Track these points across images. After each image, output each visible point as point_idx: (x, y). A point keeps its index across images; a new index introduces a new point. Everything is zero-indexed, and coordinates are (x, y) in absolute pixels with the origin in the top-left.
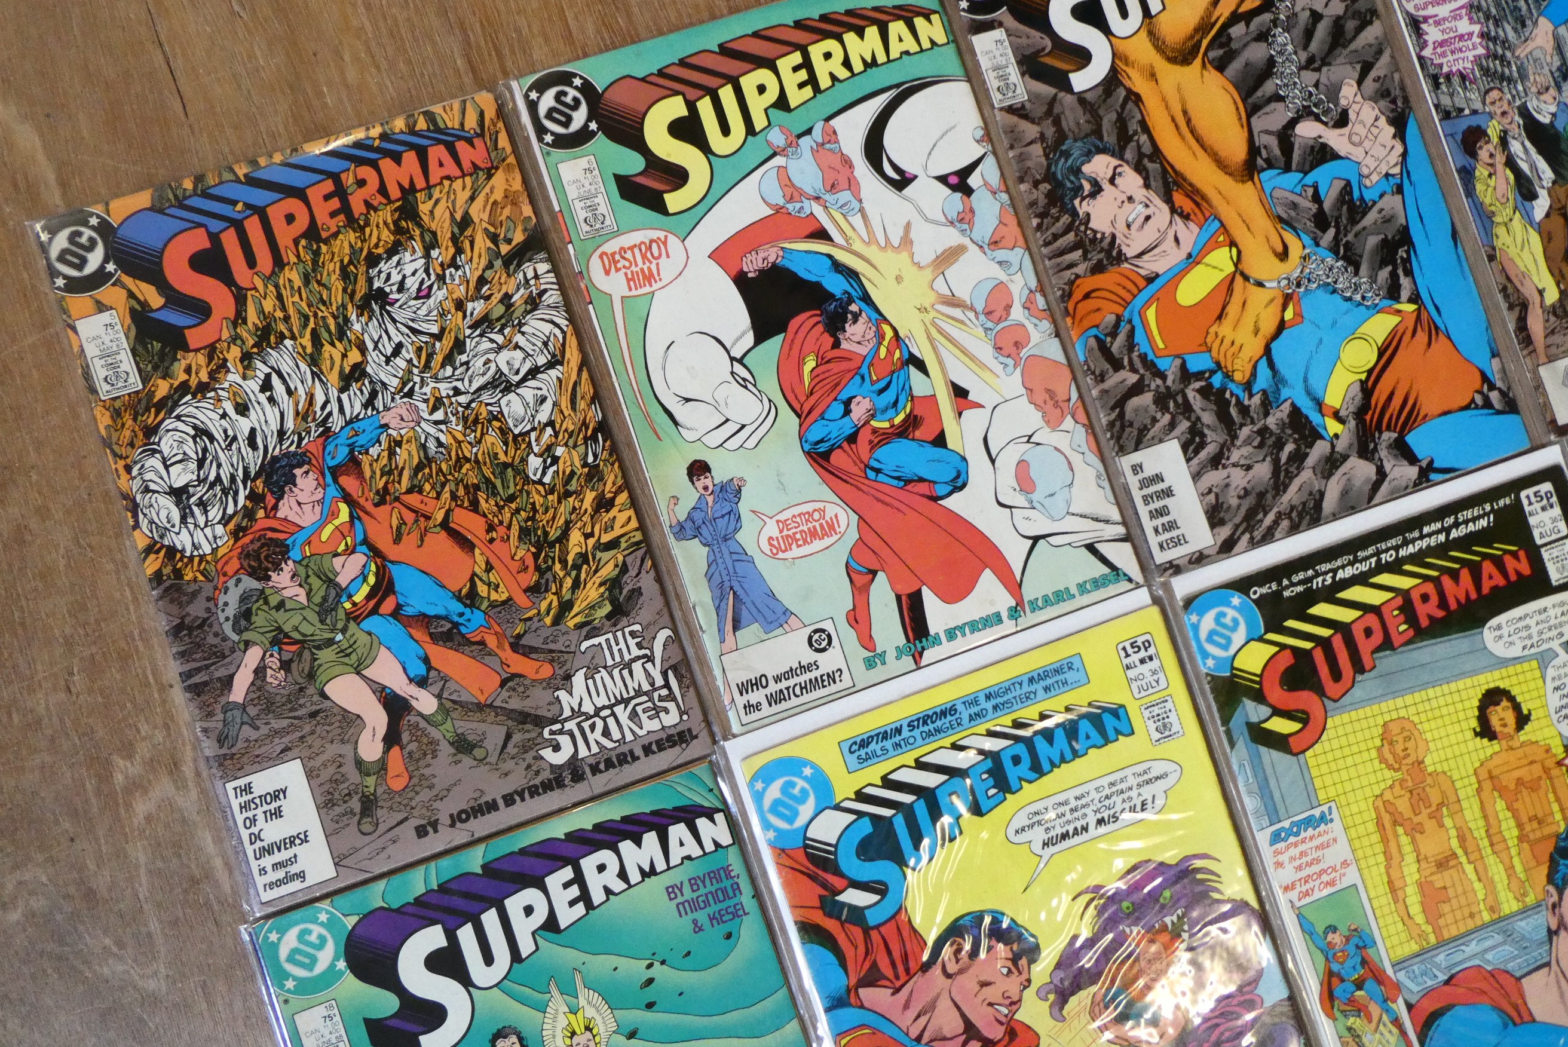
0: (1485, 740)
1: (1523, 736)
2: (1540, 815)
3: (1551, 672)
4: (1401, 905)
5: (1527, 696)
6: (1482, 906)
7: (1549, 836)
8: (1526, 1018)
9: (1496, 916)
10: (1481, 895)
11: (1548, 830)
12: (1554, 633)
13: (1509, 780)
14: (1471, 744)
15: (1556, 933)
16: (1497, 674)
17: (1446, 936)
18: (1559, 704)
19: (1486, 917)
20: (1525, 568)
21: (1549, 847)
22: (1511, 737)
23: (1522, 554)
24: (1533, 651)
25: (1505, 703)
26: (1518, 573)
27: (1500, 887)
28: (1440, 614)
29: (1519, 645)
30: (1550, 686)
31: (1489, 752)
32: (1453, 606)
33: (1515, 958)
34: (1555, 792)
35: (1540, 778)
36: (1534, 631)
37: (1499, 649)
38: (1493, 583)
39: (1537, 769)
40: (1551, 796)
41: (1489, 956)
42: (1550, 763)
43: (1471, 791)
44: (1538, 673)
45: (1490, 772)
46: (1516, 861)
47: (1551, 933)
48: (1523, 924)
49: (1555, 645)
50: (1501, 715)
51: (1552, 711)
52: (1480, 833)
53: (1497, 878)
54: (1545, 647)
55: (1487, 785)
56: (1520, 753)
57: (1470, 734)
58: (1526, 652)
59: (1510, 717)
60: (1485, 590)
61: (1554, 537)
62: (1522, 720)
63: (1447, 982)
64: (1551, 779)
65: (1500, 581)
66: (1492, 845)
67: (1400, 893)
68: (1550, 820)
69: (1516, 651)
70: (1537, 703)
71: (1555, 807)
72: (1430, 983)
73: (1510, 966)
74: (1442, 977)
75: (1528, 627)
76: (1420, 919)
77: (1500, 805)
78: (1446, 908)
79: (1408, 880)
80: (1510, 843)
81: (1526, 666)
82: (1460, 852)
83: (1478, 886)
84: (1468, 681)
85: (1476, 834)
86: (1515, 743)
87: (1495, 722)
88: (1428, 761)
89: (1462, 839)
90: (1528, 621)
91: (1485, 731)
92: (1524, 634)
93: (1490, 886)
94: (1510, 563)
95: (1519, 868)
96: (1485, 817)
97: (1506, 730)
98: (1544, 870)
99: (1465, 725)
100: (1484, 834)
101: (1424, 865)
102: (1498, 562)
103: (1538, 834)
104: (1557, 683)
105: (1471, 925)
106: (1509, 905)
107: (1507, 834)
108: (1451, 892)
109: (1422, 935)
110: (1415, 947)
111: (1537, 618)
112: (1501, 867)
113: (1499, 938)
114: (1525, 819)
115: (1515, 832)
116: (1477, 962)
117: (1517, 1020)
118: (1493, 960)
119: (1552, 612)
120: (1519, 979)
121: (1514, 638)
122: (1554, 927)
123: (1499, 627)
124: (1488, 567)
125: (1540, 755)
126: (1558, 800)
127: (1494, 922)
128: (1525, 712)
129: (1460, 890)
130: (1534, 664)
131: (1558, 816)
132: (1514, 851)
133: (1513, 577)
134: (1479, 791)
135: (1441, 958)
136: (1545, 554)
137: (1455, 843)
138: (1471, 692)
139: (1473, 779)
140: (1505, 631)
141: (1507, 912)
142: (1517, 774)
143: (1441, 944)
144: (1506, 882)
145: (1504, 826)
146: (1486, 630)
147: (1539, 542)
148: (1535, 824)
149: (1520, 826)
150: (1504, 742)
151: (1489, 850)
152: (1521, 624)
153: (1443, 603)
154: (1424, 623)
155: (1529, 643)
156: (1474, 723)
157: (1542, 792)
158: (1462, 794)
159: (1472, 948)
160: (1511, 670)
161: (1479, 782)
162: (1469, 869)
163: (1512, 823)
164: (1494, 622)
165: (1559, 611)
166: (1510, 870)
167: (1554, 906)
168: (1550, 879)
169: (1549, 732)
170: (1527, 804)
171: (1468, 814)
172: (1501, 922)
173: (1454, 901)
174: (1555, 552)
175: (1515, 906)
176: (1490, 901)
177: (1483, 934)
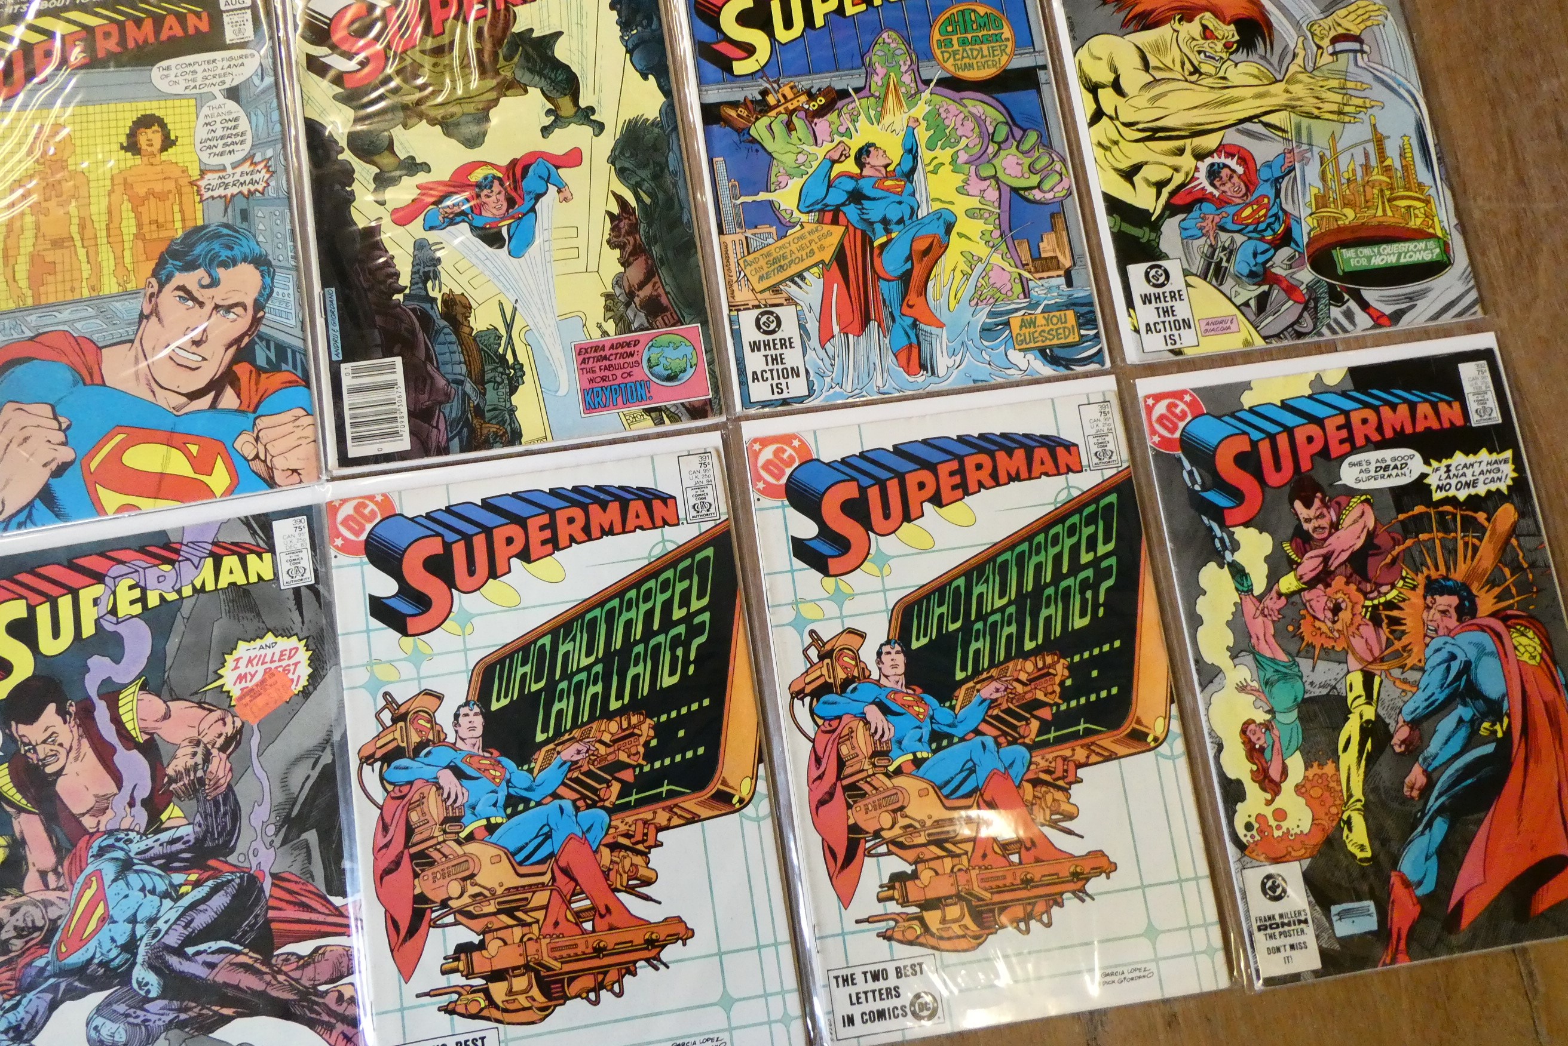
0: (129, 154)
1: (164, 156)
2: (161, 220)
3: (205, 110)
4: (9, 270)
5: (178, 126)
6: (84, 284)
7: (164, 239)
8: (97, 380)
9: (94, 294)
10: (85, 275)
11: (164, 234)
12: (218, 80)
13: (141, 190)
14: (115, 156)
15: (147, 317)
16: (155, 104)
17: (43, 301)
18: (205, 136)
19: (86, 293)
20: (204, 26)
21: (163, 247)
22: (153, 155)
23: (204, 15)
24: (194, 91)
25: (156, 128)
26: (196, 28)
27: (105, 271)
28: (118, 49)
29: (183, 84)
30: (202, 120)
31: (130, 163)
32: (131, 44)
33: (101, 331)
34: (181, 204)
35: (170, 192)
36: (199, 76)
37: (163, 86)
38: (171, 33)
39: (171, 185)
40: (176, 208)
41: (78, 325)
42: (184, 182)
43: (103, 192)
44: (193, 110)
45: (125, 179)
46: (127, 254)
47: (142, 317)
48: (118, 304)
49: (216, 90)
50: (151, 137)
51: (198, 141)
52: (100, 226)
53: (104, 264)
54: (206, 90)
55: (119, 189)
56: (159, 168)
57: (117, 147)
58: (188, 92)
59: (157, 139)
60: (163, 37)
61: (238, 6)
62: (168, 143)
63: (31, 339)
64: (180, 194)
65: (178, 31)
66: (108, 236)
67: (12, 261)
68: (169, 225)
69: (179, 89)
70: (186, 133)
71: (178, 217)
72: (16, 336)
73: (95, 338)
74: (29, 334)
75: (194, 72)
76: (23, 283)
77: (127, 206)
78: (50, 278)
79: (22, 251)
80: (126, 238)
81: (184, 102)
82: (77, 237)
83: (85, 267)
84: (127, 106)
85: (96, 225)
86: (155, 161)
87: (142, 140)
88: (71, 161)
89: (82, 227)
90: (196, 67)
91: (132, 146)
92: (190, 77)
93: (97, 270)
94: (192, 21)
95: (128, 259)
96: (110, 212)
97: (149, 149)
98: (152, 265)
99: (113, 139)
100: (104, 227)
101: (41, 240)
102: (181, 18)
103: (155, 236)
104: (209, 120)
105: (69, 297)
106: (110, 286)
107: (125, 230)
108: (59, 267)
109: (22, 297)
110: (12, 306)
111: (206, 66)
112: (111, 255)
113: (91, 312)
114: (145, 220)
115: (134, 230)
116: (66, 328)
117: (88, 379)
118: (81, 329)
119: (219, 64)
120: (100, 348)
121: (180, 79)
122: (146, 312)
123: (168, 68)
124: (170, 20)
125: (177, 173)
126: (182, 211)
127: (91, 299)
128: (173, 137)
129: (67, 267)
130: (193, 102)
131: (178, 225)
132: (127, 245)
133: (191, 31)
134: (110, 193)
135: (33, 319)
136: (226, 18)
137: (74, 229)
138: (128, 115)
139: (108, 183)
140: (173, 72)
141: (107, 292)
142: (151, 185)
143: (36, 307)
144: (112, 268)
145: (124, 223)
146: (155, 69)
147: (223, 7)
148: (154, 227)
149: (139, 226)
150: (145, 159)
151: (105, 240)
152: (188, 69)
153: (123, 41)
154: (101, 54)
155: (192, 84)
156: (123, 139)
157: (168, 203)
158: (93, 192)
159: (66, 314)
160: (170, 103)
161: (113, 185)
162: (82, 252)
163: (133, 222)
164: (164, 63)
165: (226, 64)
166: (119, 260)
167: (152, 295)
168: (155, 274)
169: (187, 157)
170: (152, 210)
171: (94, 209)
172: (98, 301)
173: (59, 277)
174: (236, 18)
175: (115, 289)
176: (93, 281)
177: (80, 307)
